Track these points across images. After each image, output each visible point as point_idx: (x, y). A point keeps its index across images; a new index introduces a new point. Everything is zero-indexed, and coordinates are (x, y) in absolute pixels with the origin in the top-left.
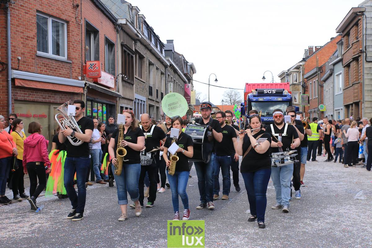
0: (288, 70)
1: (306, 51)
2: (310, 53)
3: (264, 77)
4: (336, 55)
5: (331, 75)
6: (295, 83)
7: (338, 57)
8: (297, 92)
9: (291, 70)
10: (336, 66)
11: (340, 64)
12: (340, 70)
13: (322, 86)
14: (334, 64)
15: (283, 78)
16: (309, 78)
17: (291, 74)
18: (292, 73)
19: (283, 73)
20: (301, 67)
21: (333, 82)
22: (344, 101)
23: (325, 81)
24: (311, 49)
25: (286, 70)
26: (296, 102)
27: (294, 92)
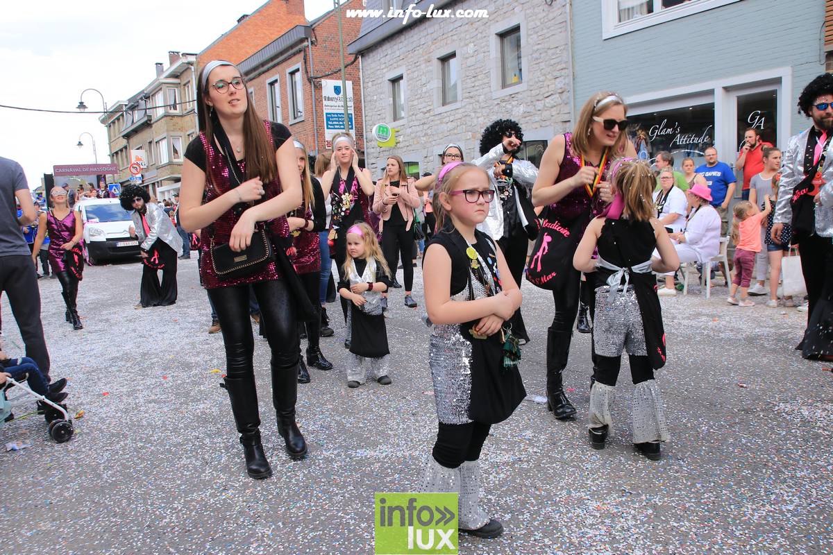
3: (81, 103)
6: (172, 111)
8: (182, 134)
15: (114, 122)
17: (161, 89)
18: (164, 87)
20: (192, 67)
26: (178, 157)
27: (172, 134)
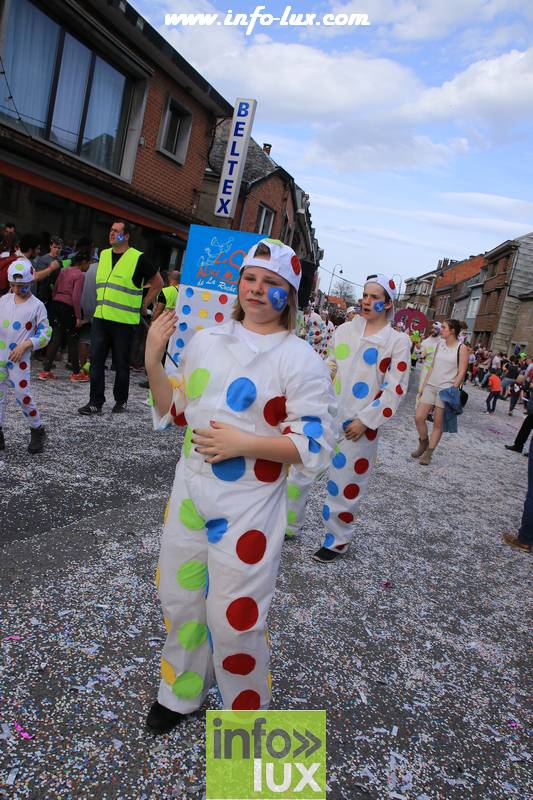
0: (418, 278)
1: (440, 262)
2: (446, 266)
4: (477, 278)
5: (467, 297)
7: (477, 282)
9: (421, 279)
10: (475, 291)
11: (480, 290)
12: (478, 295)
13: (452, 305)
14: (473, 288)
16: (440, 293)
19: (412, 280)
21: (467, 306)
22: (475, 327)
23: (457, 301)
24: (446, 261)
25: (415, 277)
